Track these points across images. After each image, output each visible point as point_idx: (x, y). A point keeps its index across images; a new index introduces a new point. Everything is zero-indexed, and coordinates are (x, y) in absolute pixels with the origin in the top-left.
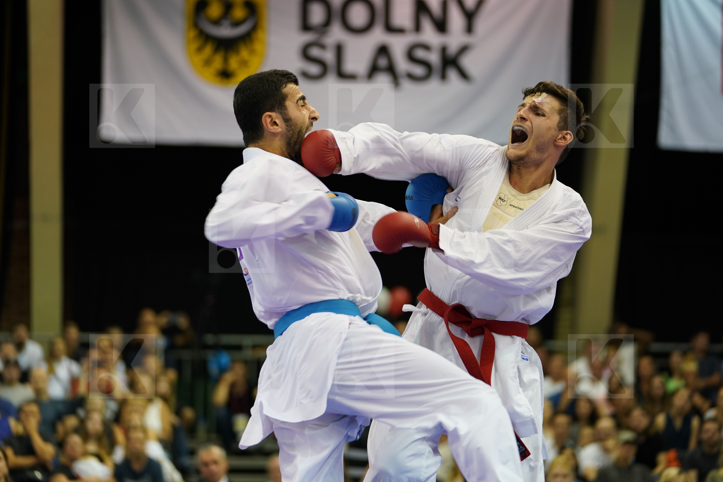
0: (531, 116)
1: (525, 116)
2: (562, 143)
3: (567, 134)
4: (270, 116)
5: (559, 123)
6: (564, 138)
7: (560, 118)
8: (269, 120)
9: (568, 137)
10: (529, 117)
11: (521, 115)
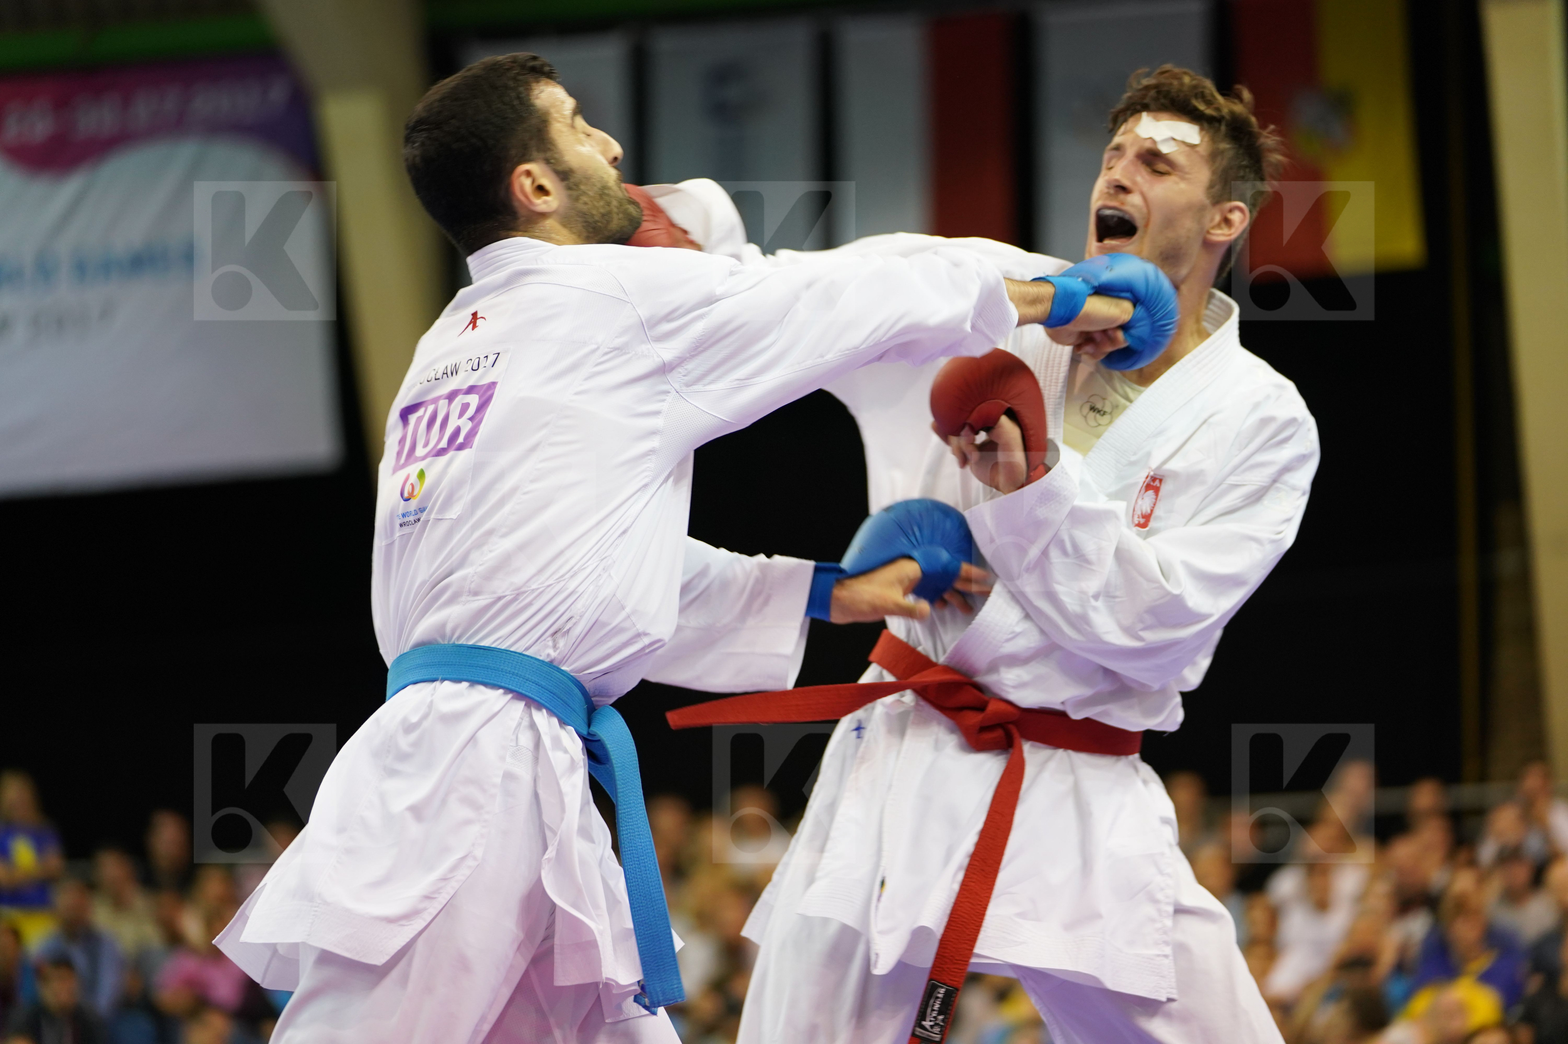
0: (1142, 178)
1: (1126, 182)
2: (1222, 235)
3: (1231, 211)
4: (528, 173)
5: (1211, 186)
6: (1227, 222)
7: (1214, 173)
8: (527, 183)
9: (1236, 217)
10: (1135, 183)
11: (1117, 180)
